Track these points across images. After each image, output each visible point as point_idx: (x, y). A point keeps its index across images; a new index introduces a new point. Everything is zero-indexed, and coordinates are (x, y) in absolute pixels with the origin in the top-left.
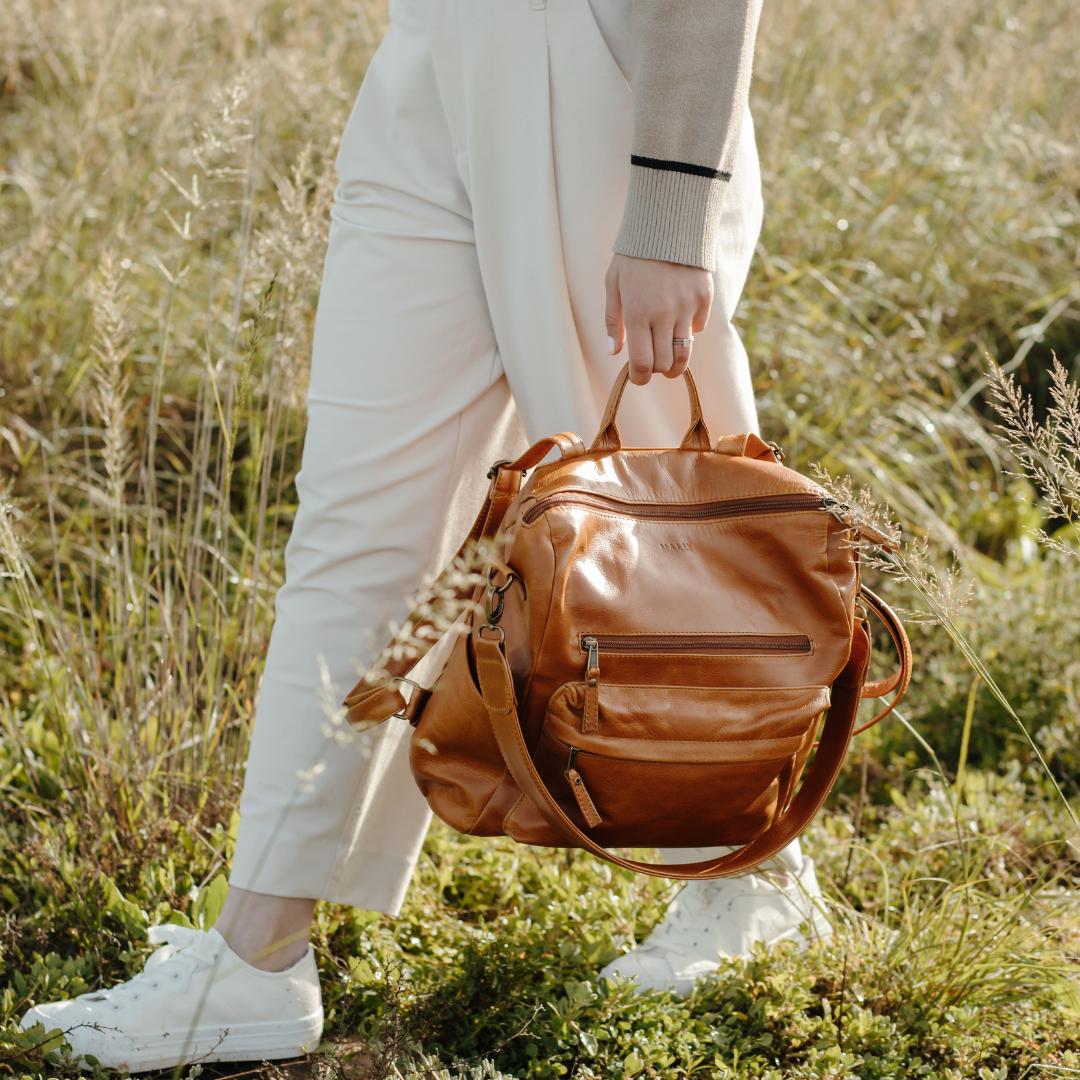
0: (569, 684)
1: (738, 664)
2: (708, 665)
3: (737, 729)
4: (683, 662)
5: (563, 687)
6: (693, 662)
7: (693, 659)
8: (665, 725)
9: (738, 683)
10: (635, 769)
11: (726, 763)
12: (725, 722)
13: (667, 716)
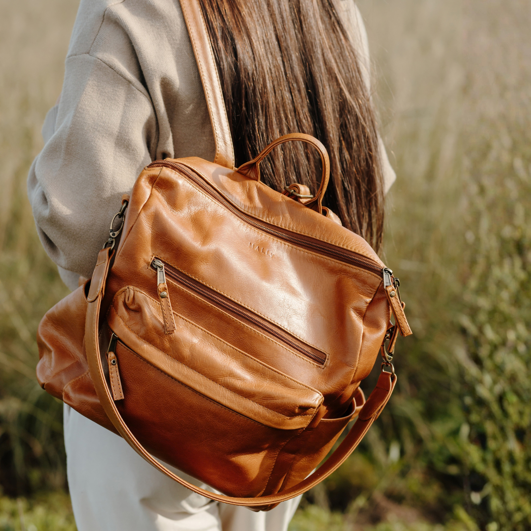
0: (131, 287)
1: (261, 341)
2: (239, 329)
3: (239, 384)
4: (220, 317)
5: (127, 287)
6: (228, 322)
7: (230, 318)
8: (186, 352)
9: (256, 354)
10: (152, 373)
11: (219, 403)
12: (232, 375)
13: (192, 347)
